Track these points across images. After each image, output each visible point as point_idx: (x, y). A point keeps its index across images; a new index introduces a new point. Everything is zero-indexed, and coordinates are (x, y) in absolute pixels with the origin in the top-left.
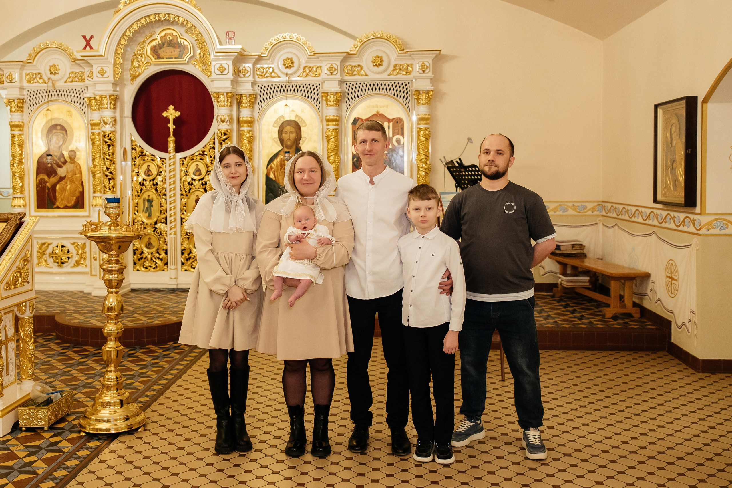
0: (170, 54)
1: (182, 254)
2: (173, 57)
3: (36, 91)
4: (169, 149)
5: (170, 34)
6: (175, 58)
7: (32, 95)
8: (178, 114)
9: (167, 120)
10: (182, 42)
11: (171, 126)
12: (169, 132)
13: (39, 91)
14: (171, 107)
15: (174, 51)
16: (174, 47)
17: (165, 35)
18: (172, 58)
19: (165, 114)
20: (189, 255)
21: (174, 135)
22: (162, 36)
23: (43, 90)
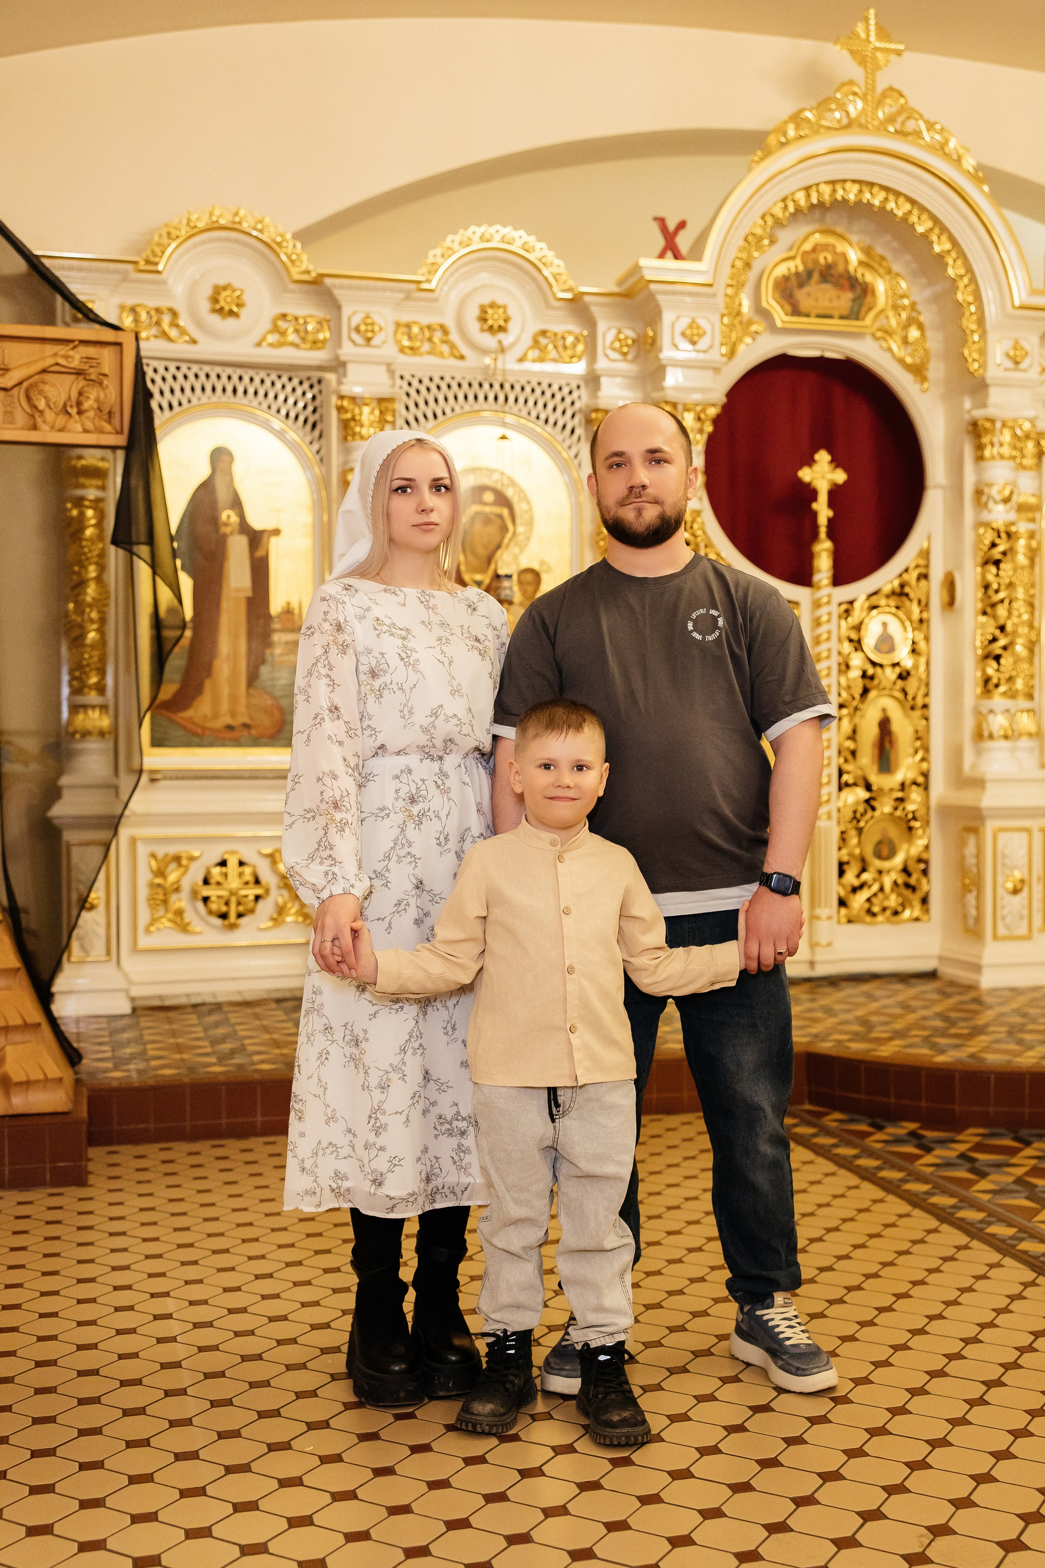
0: (826, 304)
1: (841, 873)
2: (836, 313)
3: (426, 381)
4: (816, 578)
5: (826, 247)
6: (842, 317)
7: (413, 392)
8: (840, 477)
9: (810, 493)
10: (859, 276)
11: (823, 511)
12: (815, 527)
13: (437, 380)
14: (823, 457)
15: (838, 297)
16: (837, 285)
17: (814, 250)
18: (830, 317)
19: (805, 474)
20: (858, 876)
21: (830, 535)
22: (805, 253)
23: (448, 379)
